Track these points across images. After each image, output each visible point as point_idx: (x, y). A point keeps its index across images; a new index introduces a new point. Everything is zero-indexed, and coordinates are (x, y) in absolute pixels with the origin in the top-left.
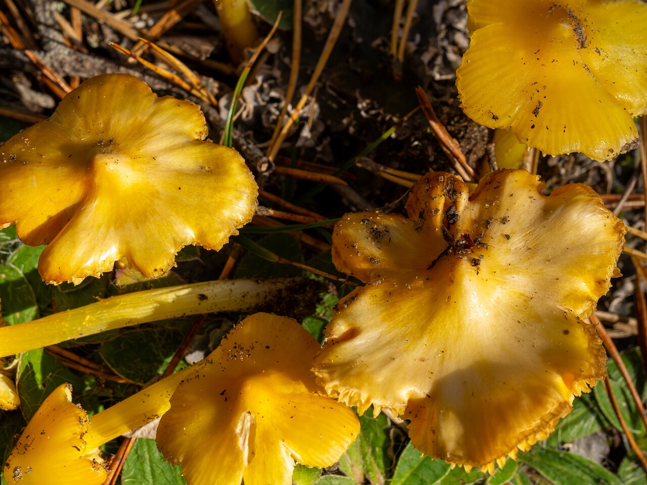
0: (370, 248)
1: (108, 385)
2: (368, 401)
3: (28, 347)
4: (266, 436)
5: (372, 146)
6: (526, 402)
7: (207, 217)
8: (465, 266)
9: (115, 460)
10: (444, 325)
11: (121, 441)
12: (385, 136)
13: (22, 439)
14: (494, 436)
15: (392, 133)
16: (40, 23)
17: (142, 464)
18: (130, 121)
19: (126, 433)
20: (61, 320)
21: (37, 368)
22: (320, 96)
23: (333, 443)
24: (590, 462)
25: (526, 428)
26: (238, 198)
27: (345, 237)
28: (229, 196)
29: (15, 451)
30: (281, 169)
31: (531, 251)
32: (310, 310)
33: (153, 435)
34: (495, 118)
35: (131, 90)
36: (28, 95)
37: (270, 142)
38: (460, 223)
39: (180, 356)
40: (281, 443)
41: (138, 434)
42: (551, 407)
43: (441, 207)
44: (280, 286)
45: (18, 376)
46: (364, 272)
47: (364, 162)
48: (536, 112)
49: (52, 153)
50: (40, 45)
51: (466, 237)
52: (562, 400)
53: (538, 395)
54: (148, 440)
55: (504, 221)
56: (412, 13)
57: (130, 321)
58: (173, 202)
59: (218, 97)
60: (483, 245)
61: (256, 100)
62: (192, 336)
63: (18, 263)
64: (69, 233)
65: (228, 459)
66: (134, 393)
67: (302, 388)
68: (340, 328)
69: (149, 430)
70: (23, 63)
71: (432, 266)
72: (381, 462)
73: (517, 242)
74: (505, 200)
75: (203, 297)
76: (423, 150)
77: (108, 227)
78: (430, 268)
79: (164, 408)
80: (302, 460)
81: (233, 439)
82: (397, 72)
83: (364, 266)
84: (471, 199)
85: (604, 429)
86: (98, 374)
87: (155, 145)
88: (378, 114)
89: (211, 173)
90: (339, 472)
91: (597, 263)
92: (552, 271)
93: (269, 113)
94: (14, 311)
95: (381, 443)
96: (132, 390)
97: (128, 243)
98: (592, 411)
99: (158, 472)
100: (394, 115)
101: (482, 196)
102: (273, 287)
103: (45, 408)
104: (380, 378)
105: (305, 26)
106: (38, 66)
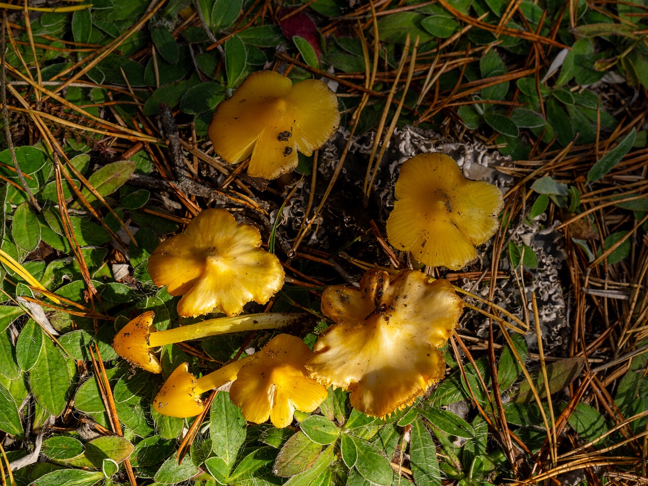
0: (339, 306)
1: (205, 362)
2: (330, 383)
3: (167, 343)
4: (282, 396)
5: (350, 244)
6: (403, 388)
7: (259, 288)
8: (382, 320)
9: (207, 401)
10: (371, 348)
11: (211, 392)
12: (355, 240)
13: (163, 388)
14: (386, 403)
15: (359, 239)
16: (177, 165)
17: (221, 404)
18: (224, 238)
19: (214, 388)
20: (185, 330)
21: (170, 353)
22: (324, 213)
23: (313, 401)
24: (456, 417)
25: (401, 400)
26: (275, 279)
27: (327, 299)
28: (270, 278)
29: (159, 394)
30: (300, 254)
31: (417, 313)
32: (311, 330)
33: (228, 390)
34: (403, 246)
35: (225, 220)
36: (167, 202)
37: (296, 239)
38: (383, 296)
39: (243, 350)
40: (288, 399)
41: (220, 389)
42: (414, 392)
43: (375, 288)
44: (295, 317)
45: (161, 357)
46: (335, 317)
47: (343, 255)
48: (423, 245)
49: (185, 252)
50: (176, 177)
51: (384, 305)
52: (420, 388)
53: (409, 385)
54: (224, 392)
55: (405, 297)
56: (378, 168)
57: (218, 332)
58: (243, 280)
59: (269, 211)
60: (393, 309)
61: (289, 214)
62: (249, 340)
63: (161, 296)
64: (193, 293)
65: (263, 406)
66: (219, 368)
67: (301, 374)
68: (321, 346)
69: (226, 387)
70: (167, 188)
71: (367, 318)
72: (344, 410)
73: (410, 308)
74: (407, 286)
75: (255, 322)
76: (375, 249)
77: (212, 291)
78: (366, 319)
79: (234, 378)
80: (298, 408)
81: (266, 396)
82: (366, 203)
83: (335, 314)
84: (391, 284)
85: (466, 399)
86: (200, 357)
87: (236, 251)
88: (353, 227)
90: (320, 414)
91: (447, 322)
92: (426, 324)
93: (296, 222)
94: (158, 322)
95: (344, 400)
96: (218, 367)
97: (220, 300)
98: (459, 389)
99: (228, 408)
100: (362, 228)
101: (396, 283)
102: (292, 318)
103: (174, 374)
104: (337, 372)
105: (318, 173)
106: (175, 189)
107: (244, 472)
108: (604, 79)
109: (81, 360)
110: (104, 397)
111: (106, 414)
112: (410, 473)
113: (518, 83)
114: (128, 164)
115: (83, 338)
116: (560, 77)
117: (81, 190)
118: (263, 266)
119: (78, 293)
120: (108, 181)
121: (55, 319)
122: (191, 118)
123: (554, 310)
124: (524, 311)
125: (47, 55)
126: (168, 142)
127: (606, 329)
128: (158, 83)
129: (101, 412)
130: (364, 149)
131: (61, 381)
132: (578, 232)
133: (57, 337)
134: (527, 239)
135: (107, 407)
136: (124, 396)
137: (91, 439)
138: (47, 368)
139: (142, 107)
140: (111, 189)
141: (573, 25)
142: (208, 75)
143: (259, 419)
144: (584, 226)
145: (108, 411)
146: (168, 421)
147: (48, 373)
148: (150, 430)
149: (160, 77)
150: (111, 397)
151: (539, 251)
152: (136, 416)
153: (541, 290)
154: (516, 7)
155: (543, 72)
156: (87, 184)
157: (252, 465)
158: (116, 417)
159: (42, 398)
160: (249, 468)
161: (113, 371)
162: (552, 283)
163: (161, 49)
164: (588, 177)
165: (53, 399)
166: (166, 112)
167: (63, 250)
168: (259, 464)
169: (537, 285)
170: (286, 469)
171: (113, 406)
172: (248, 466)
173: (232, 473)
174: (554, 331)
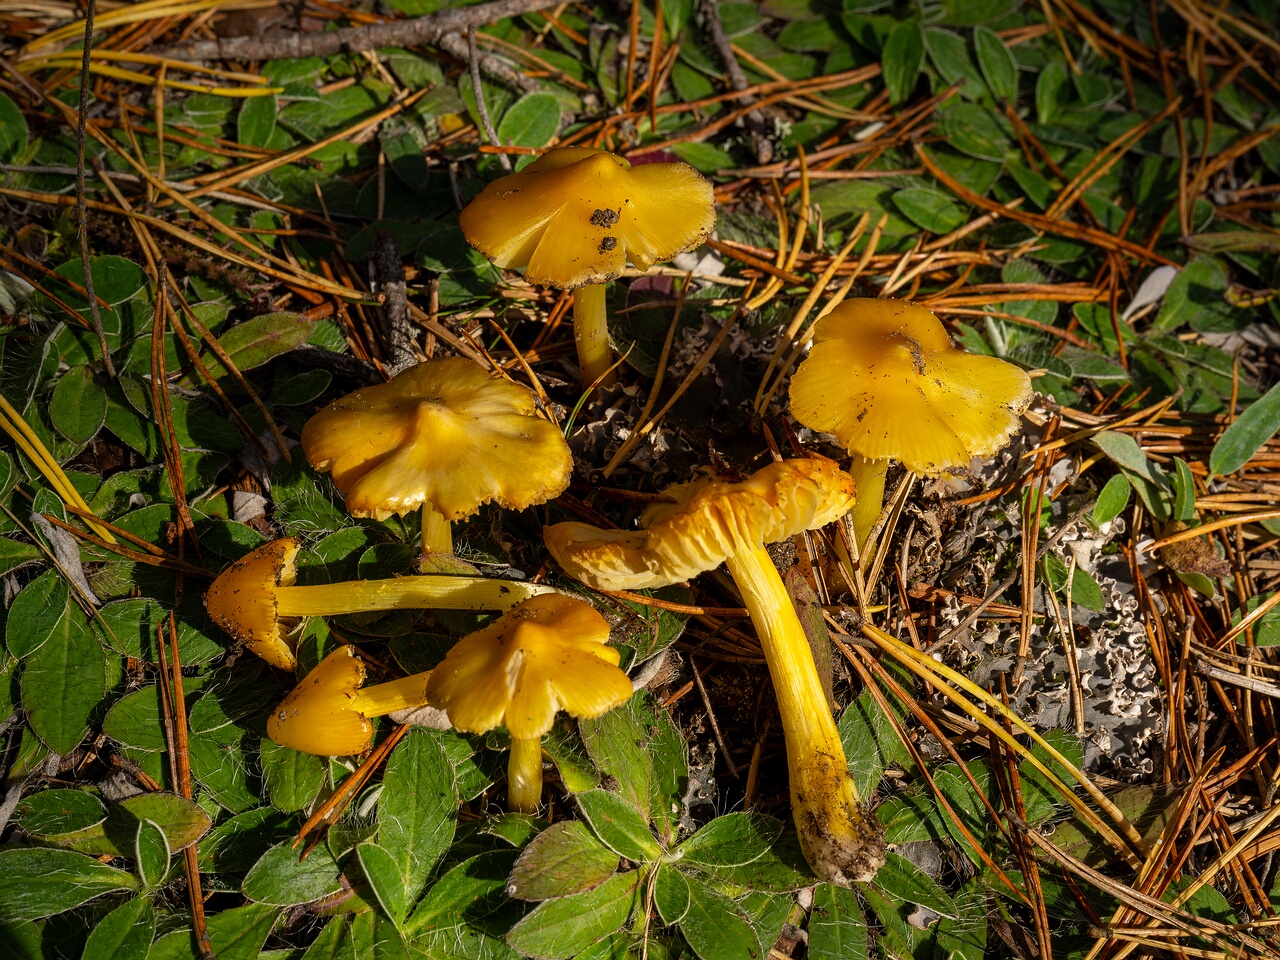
4: (535, 676)
7: (517, 474)
11: (392, 723)
17: (409, 760)
18: (461, 388)
26: (553, 467)
28: (544, 462)
40: (548, 682)
41: (412, 718)
45: (300, 643)
48: (860, 418)
49: (383, 405)
50: (391, 360)
57: (426, 600)
58: (487, 457)
63: (322, 551)
64: (382, 470)
65: (493, 695)
69: (424, 715)
70: (369, 371)
75: (504, 589)
77: (420, 470)
80: (568, 706)
81: (503, 676)
86: (382, 664)
87: (478, 408)
89: (529, 439)
97: (436, 489)
99: (424, 774)
106: (383, 377)
107: (438, 911)
108: (1247, 335)
109: (136, 657)
110: (168, 722)
111: (165, 756)
113: (1075, 310)
114: (299, 321)
115: (148, 614)
116: (1159, 317)
117: (201, 354)
118: (532, 439)
119: (157, 528)
120: (256, 345)
121: (101, 578)
122: (435, 276)
123: (1138, 701)
124: (1072, 692)
125: (183, 154)
126: (382, 298)
127: (1247, 752)
128: (381, 213)
129: (155, 751)
130: (762, 352)
131: (86, 688)
132: (1189, 558)
133: (98, 607)
134: (1083, 549)
135: (171, 743)
136: (209, 721)
137: (125, 798)
138: (65, 662)
139: (344, 246)
140: (261, 358)
141: (1185, 231)
143: (481, 720)
144: (1202, 549)
145: (172, 750)
147: (62, 672)
148: (250, 800)
149: (385, 207)
150: (182, 722)
151: (1109, 586)
152: (229, 769)
153: (1109, 657)
154: (1077, 194)
155: (1125, 301)
156: (213, 344)
157: (459, 896)
158: (186, 765)
159: (39, 715)
160: (451, 902)
161: (196, 683)
162: (1133, 649)
163: (396, 162)
164: (1212, 465)
165: (63, 719)
166: (386, 246)
167: (143, 450)
168: (474, 892)
169: (1102, 644)
170: (536, 885)
171: (184, 739)
172: (450, 895)
173: (412, 912)
174: (1136, 744)
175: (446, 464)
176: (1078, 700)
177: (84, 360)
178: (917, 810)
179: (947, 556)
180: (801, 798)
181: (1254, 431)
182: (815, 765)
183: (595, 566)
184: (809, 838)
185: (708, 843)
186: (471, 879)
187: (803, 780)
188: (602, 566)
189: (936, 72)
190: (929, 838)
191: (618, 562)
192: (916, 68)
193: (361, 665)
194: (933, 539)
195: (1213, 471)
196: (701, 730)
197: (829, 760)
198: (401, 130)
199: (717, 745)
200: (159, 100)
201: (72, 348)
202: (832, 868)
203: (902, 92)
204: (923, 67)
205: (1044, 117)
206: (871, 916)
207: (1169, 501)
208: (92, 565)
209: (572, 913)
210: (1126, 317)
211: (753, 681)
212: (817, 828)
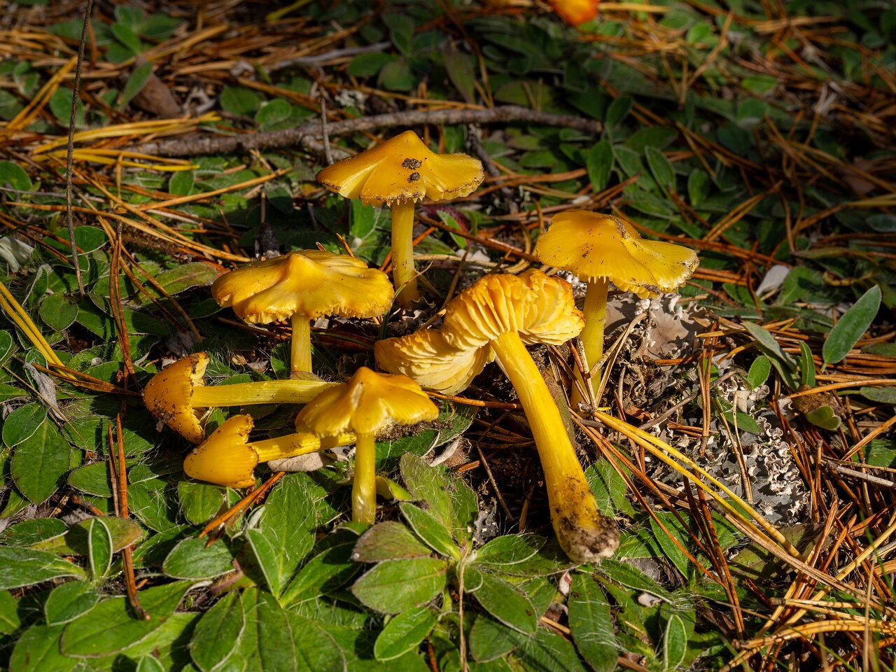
4: (371, 397)
26: (379, 291)
28: (374, 288)
40: (380, 400)
48: (584, 256)
57: (294, 394)
65: (342, 410)
77: (291, 292)
81: (349, 399)
89: (364, 278)
97: (302, 300)
107: (303, 590)
109: (91, 449)
110: (113, 480)
111: (111, 499)
112: (567, 631)
113: (724, 286)
114: (208, 268)
115: (101, 424)
116: (780, 297)
117: (143, 287)
118: (366, 278)
119: (110, 375)
120: (179, 281)
123: (789, 486)
124: (742, 479)
126: (263, 259)
128: (263, 220)
129: (105, 495)
131: (56, 465)
132: (815, 405)
134: (742, 396)
135: (115, 492)
136: (142, 476)
137: (81, 521)
138: (42, 451)
139: (238, 239)
140: (182, 288)
141: (792, 249)
142: (326, 226)
144: (824, 400)
145: (116, 495)
146: (200, 497)
147: (40, 457)
150: (123, 478)
152: (156, 505)
153: (766, 460)
154: (719, 232)
158: (125, 501)
159: (23, 480)
160: (312, 582)
161: (134, 461)
162: (782, 458)
163: (272, 199)
164: (824, 357)
165: (39, 483)
166: (267, 231)
167: (101, 334)
168: (328, 574)
169: (761, 452)
170: (373, 553)
171: (125, 489)
172: (311, 577)
173: (285, 590)
174: (790, 513)
175: (308, 289)
176: (747, 485)
177: (64, 290)
178: (639, 537)
179: (650, 394)
180: (557, 511)
181: (850, 331)
182: (566, 486)
183: (410, 349)
184: (565, 533)
185: (494, 553)
186: (326, 565)
187: (558, 498)
188: (415, 349)
189: (622, 170)
190: (650, 556)
191: (426, 345)
192: (609, 168)
193: (250, 419)
194: (639, 382)
195: (826, 361)
196: (486, 493)
197: (576, 483)
198: (276, 187)
199: (497, 500)
200: (118, 169)
201: (56, 283)
202: (582, 548)
203: (601, 185)
204: (613, 168)
205: (694, 202)
206: (611, 599)
207: (798, 380)
208: (63, 401)
209: (398, 579)
210: (758, 293)
211: (521, 460)
212: (569, 525)
